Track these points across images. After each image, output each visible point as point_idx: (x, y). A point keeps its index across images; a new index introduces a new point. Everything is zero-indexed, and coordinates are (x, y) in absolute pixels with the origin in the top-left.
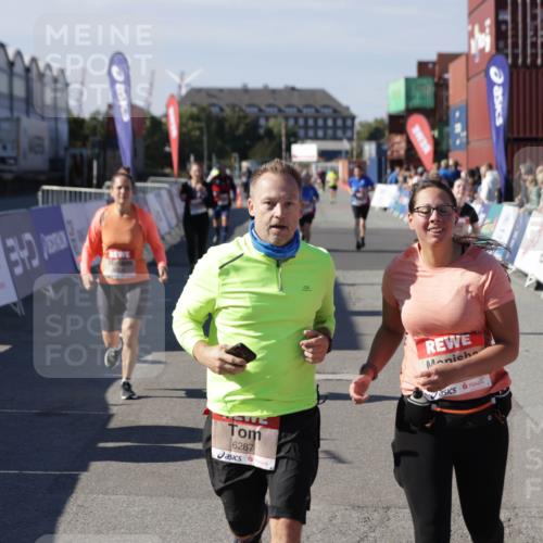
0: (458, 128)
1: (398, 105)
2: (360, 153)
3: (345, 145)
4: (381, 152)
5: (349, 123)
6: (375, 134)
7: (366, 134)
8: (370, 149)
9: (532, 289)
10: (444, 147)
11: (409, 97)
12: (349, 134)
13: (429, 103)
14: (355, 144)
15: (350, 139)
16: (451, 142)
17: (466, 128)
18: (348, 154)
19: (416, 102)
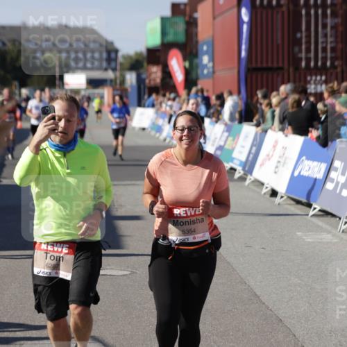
0: (205, 59)
1: (154, 40)
2: (123, 81)
3: (110, 75)
4: (140, 81)
5: (113, 55)
6: (136, 64)
7: (127, 65)
8: (131, 78)
9: (268, 196)
10: (194, 76)
11: (164, 33)
12: (113, 64)
13: (181, 38)
14: (118, 74)
15: (114, 70)
16: (199, 72)
17: (212, 59)
18: (112, 83)
19: (170, 38)
